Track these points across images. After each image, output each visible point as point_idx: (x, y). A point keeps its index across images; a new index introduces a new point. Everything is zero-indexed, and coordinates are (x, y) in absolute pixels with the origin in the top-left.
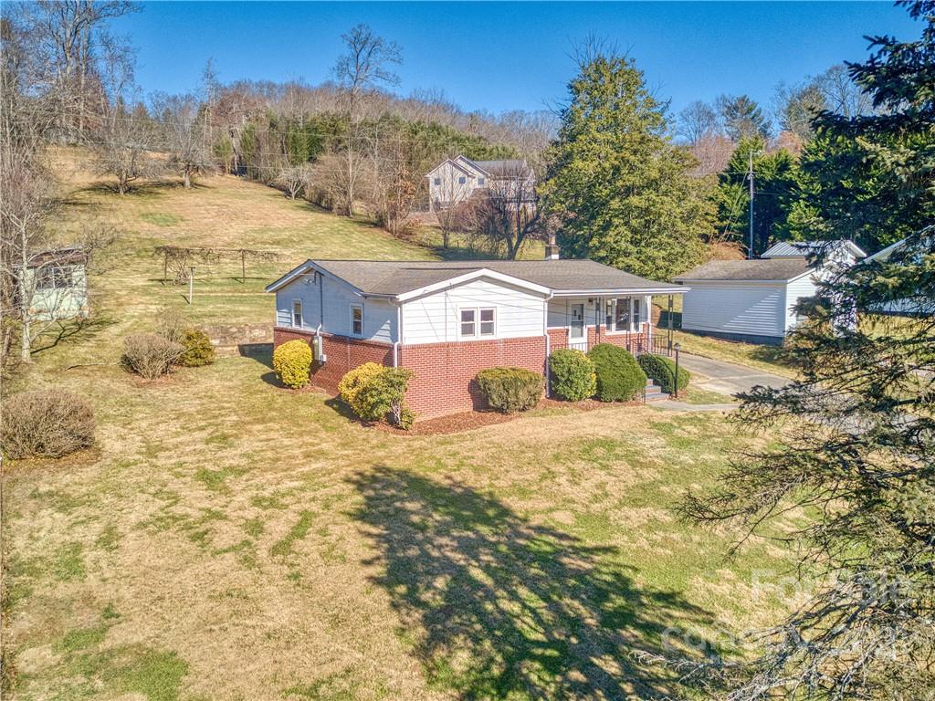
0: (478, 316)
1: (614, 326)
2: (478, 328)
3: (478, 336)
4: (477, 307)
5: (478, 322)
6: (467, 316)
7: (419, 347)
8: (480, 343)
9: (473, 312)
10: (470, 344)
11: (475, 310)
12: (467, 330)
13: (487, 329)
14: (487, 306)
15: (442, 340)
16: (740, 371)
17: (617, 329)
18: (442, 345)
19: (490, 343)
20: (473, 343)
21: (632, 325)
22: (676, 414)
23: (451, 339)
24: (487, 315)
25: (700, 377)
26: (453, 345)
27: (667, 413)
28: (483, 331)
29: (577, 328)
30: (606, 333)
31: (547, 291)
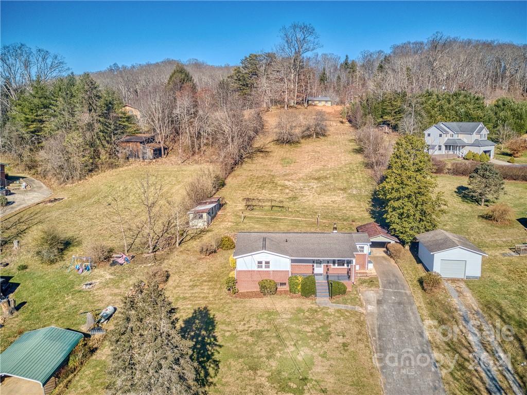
1: (336, 265)
2: (263, 266)
3: (264, 269)
5: (264, 264)
7: (241, 271)
8: (263, 271)
10: (260, 271)
11: (263, 261)
12: (260, 267)
14: (268, 260)
15: (250, 269)
16: (400, 287)
17: (338, 266)
18: (249, 271)
19: (268, 271)
20: (262, 271)
21: (346, 265)
22: (314, 306)
23: (253, 269)
24: (267, 263)
25: (376, 287)
26: (254, 271)
27: (312, 305)
28: (265, 267)
29: (319, 265)
30: (332, 267)
31: (289, 257)
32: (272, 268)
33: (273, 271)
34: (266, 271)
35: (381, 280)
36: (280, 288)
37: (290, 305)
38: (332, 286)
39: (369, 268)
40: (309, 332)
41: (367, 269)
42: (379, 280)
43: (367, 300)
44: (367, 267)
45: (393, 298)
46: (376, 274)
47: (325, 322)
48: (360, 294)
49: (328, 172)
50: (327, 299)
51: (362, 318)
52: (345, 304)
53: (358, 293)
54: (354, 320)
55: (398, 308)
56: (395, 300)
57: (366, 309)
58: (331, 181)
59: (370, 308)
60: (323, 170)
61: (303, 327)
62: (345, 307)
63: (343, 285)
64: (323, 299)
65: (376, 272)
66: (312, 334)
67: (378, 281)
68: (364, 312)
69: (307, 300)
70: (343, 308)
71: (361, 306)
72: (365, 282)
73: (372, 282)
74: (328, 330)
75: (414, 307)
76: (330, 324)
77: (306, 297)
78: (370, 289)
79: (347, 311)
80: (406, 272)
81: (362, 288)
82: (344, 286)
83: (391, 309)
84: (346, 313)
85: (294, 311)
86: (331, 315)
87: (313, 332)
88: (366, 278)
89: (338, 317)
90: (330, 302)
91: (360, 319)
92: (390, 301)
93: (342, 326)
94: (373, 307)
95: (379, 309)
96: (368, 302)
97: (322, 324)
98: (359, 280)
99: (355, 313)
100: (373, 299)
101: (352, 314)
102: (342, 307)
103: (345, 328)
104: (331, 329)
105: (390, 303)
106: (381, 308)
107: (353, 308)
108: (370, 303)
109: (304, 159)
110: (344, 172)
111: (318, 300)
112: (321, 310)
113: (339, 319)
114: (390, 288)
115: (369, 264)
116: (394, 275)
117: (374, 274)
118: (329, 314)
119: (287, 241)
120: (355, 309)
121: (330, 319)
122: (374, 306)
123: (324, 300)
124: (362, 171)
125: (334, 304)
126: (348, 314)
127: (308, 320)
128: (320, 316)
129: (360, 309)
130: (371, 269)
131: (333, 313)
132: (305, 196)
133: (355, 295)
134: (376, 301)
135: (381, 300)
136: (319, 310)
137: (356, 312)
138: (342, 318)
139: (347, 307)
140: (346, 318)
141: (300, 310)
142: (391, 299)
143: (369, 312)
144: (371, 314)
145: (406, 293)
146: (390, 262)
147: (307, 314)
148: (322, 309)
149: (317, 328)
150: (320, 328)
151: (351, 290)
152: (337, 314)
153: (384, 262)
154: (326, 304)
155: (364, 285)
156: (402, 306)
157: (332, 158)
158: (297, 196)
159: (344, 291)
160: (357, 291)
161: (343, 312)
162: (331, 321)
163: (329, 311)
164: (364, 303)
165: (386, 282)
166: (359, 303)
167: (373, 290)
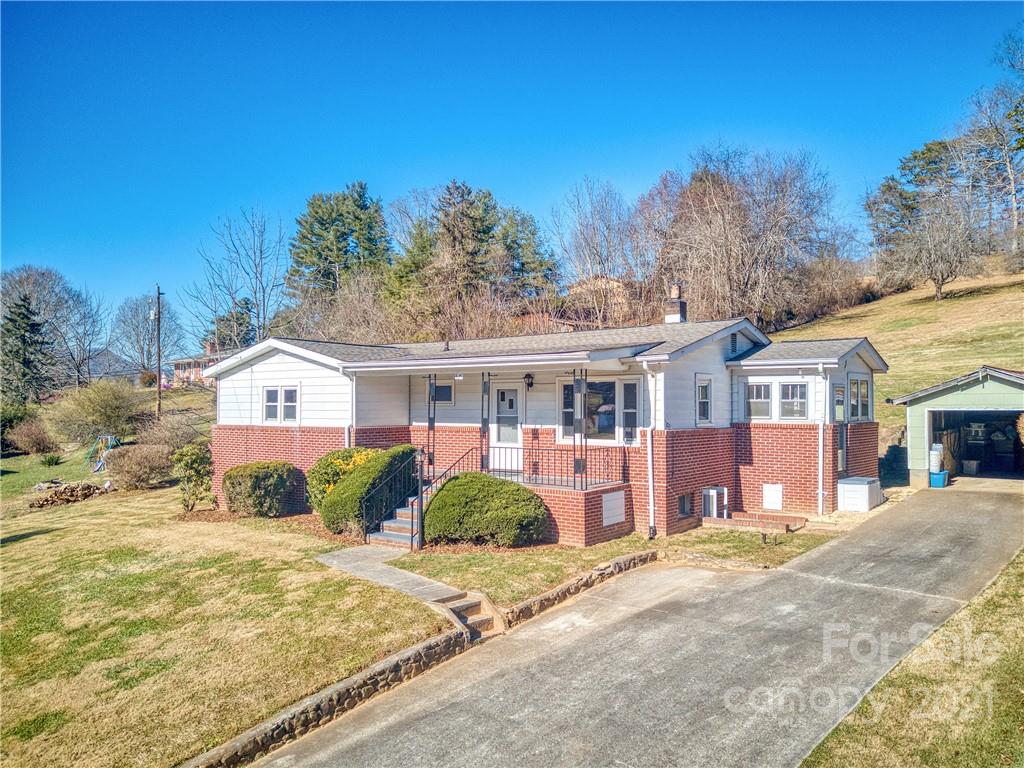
0: (281, 397)
2: (280, 412)
3: (280, 422)
4: (281, 384)
5: (281, 403)
6: (272, 396)
9: (277, 392)
10: (270, 429)
11: (279, 389)
12: (271, 413)
13: (290, 413)
14: (290, 384)
15: (247, 421)
18: (243, 428)
21: (620, 431)
23: (252, 423)
28: (286, 416)
31: (336, 363)
32: (301, 418)
33: (302, 430)
35: (843, 544)
41: (831, 508)
42: (831, 543)
46: (851, 527)
48: (602, 566)
52: (437, 574)
64: (389, 550)
67: (814, 545)
90: (395, 558)
95: (600, 636)
100: (649, 597)
102: (397, 579)
108: (598, 607)
114: (842, 575)
115: (843, 487)
117: (842, 528)
122: (604, 619)
123: (384, 552)
134: (652, 604)
135: (694, 606)
151: (579, 546)
165: (855, 551)
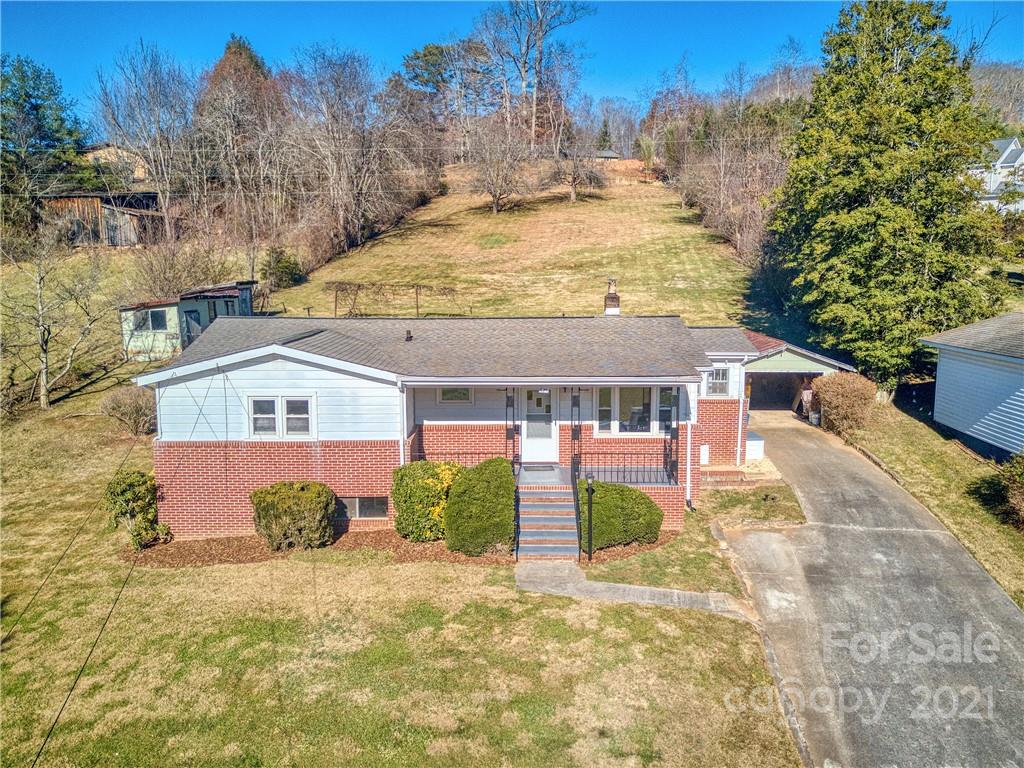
0: (281, 408)
1: (615, 425)
2: (281, 424)
3: (281, 435)
4: (281, 396)
5: (281, 414)
6: (263, 407)
7: (180, 445)
8: (280, 445)
9: (273, 402)
10: (263, 445)
12: (263, 425)
14: (297, 394)
15: (222, 438)
16: (895, 515)
17: (623, 428)
18: (217, 445)
19: (300, 445)
20: (271, 445)
21: (655, 425)
22: (498, 594)
23: (233, 437)
24: (298, 407)
25: (788, 517)
26: (237, 445)
27: (489, 590)
28: (290, 429)
29: (540, 425)
30: (597, 434)
31: (392, 377)
32: (319, 431)
33: (326, 445)
34: (290, 445)
35: (807, 494)
36: (357, 521)
37: (382, 589)
38: (590, 503)
39: (748, 457)
40: (437, 734)
41: (743, 460)
42: (798, 494)
43: (760, 567)
44: (743, 453)
45: (879, 556)
46: (778, 476)
47: (544, 674)
48: (723, 545)
49: (605, 254)
50: (567, 564)
51: (746, 652)
52: (655, 582)
53: (711, 540)
54: (702, 658)
55: (915, 598)
56: (890, 564)
57: (759, 606)
58: (614, 267)
59: (777, 601)
60: (592, 251)
61: (415, 704)
62: (653, 596)
63: (644, 499)
64: (550, 564)
65: (779, 468)
66: (454, 743)
67: (792, 497)
68: (753, 618)
69: (471, 567)
70: (646, 602)
71: (736, 591)
72: (735, 500)
73: (767, 502)
74: (556, 720)
75: (994, 594)
76: (569, 681)
77: (469, 554)
78: (766, 525)
79: (666, 615)
80: (899, 468)
81: (732, 523)
82: (650, 505)
83: (886, 606)
84: (661, 625)
85: (387, 619)
86: (581, 633)
87: (462, 730)
88: (741, 489)
89: (616, 645)
90: (583, 573)
91: (738, 656)
92: (867, 571)
93: (639, 694)
94: (791, 596)
95: (822, 606)
96: (766, 575)
97: (521, 685)
98: (711, 496)
99: (708, 627)
100: (785, 565)
101: (689, 628)
102: (640, 595)
103: (653, 707)
104: (572, 713)
105: (871, 578)
106: (832, 600)
107: (693, 602)
108: (775, 582)
109: (540, 235)
110: (651, 252)
111: (523, 567)
112: (528, 612)
113: (622, 653)
114: (855, 522)
115: (749, 443)
116: (854, 479)
117: (774, 477)
118: (570, 629)
119: (409, 338)
120: (705, 603)
121: (574, 655)
122: (796, 591)
123: (556, 568)
124: (700, 249)
125: (600, 585)
126: (670, 629)
127: (448, 663)
128: (516, 640)
129: (733, 605)
130: (756, 459)
131: (592, 625)
132: (532, 296)
133: (701, 545)
134: (800, 572)
135: (825, 565)
136: (517, 609)
137: (711, 617)
138: (637, 649)
139: (665, 595)
140: (659, 650)
141: (424, 613)
142: (872, 562)
143: (774, 618)
144: (790, 630)
145: (932, 541)
146: (824, 441)
147: (451, 632)
148: (537, 608)
149: (494, 709)
150: (511, 705)
151: (680, 529)
152: (611, 631)
153: (803, 442)
154: (561, 583)
155: (737, 511)
156: (933, 589)
157: (616, 231)
158: (509, 298)
159: (649, 525)
160: (707, 532)
161: (643, 621)
162: (578, 667)
163: (570, 615)
164: (749, 583)
165: (826, 500)
166: (724, 578)
167: (779, 531)
